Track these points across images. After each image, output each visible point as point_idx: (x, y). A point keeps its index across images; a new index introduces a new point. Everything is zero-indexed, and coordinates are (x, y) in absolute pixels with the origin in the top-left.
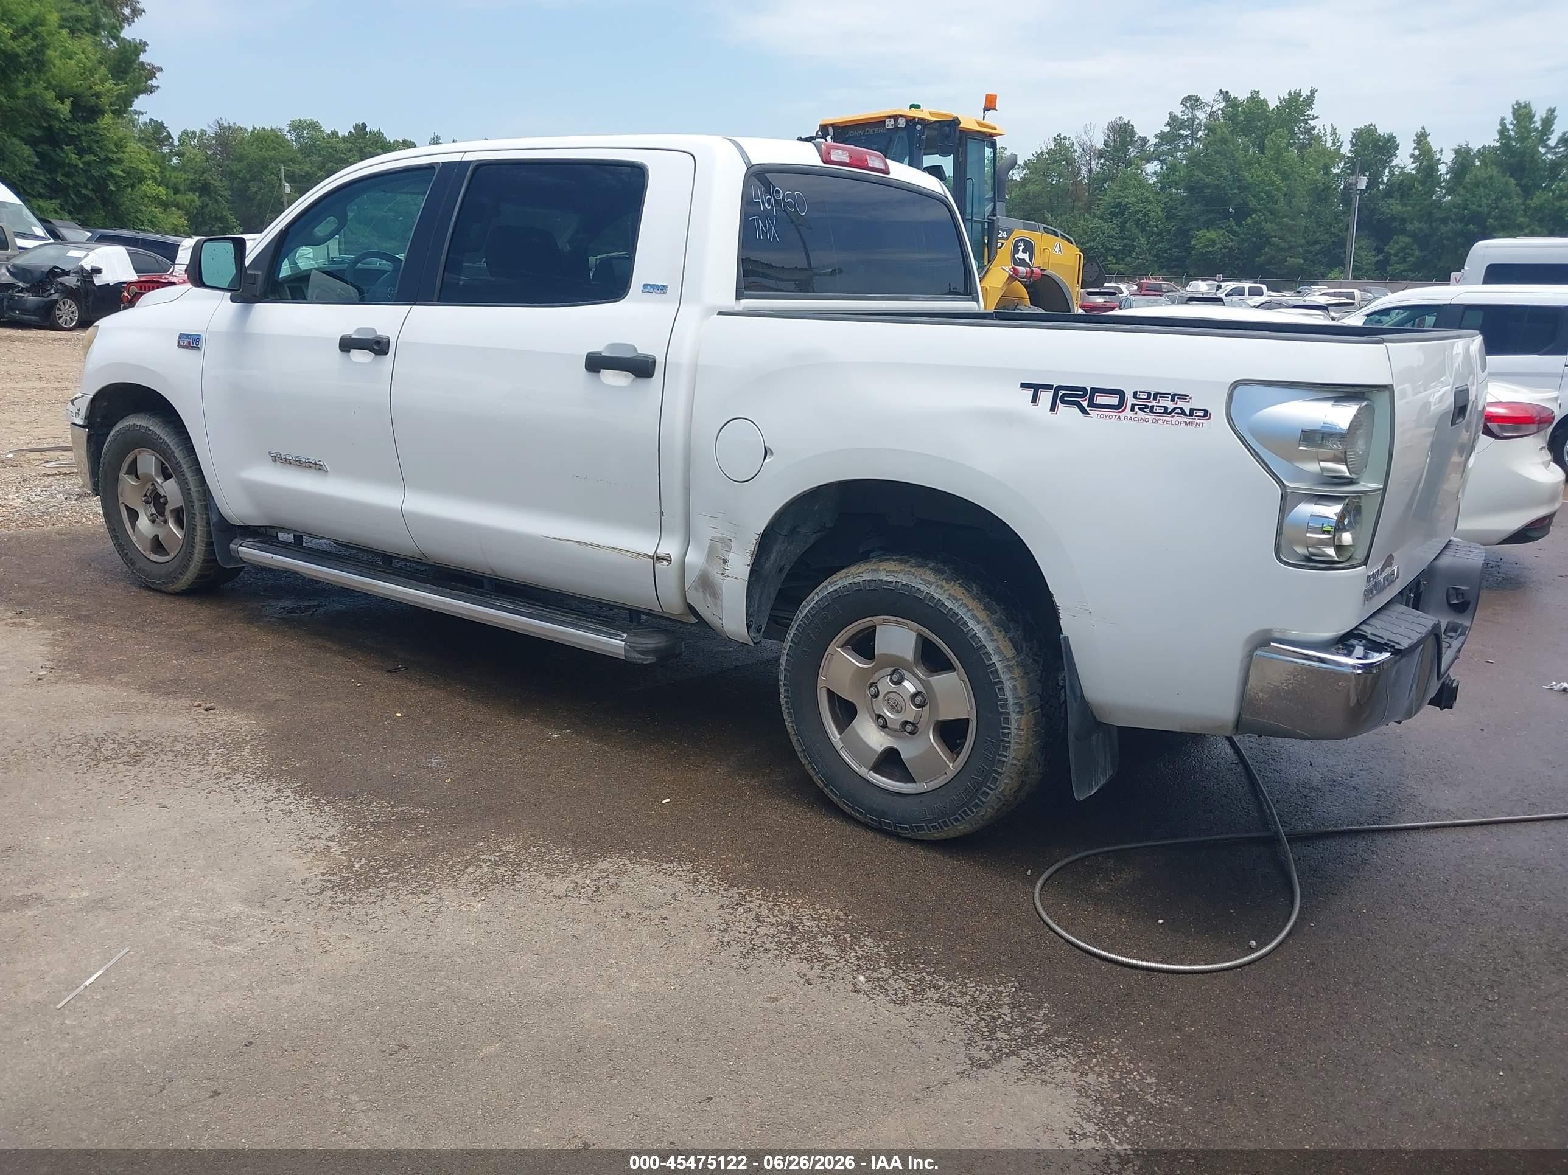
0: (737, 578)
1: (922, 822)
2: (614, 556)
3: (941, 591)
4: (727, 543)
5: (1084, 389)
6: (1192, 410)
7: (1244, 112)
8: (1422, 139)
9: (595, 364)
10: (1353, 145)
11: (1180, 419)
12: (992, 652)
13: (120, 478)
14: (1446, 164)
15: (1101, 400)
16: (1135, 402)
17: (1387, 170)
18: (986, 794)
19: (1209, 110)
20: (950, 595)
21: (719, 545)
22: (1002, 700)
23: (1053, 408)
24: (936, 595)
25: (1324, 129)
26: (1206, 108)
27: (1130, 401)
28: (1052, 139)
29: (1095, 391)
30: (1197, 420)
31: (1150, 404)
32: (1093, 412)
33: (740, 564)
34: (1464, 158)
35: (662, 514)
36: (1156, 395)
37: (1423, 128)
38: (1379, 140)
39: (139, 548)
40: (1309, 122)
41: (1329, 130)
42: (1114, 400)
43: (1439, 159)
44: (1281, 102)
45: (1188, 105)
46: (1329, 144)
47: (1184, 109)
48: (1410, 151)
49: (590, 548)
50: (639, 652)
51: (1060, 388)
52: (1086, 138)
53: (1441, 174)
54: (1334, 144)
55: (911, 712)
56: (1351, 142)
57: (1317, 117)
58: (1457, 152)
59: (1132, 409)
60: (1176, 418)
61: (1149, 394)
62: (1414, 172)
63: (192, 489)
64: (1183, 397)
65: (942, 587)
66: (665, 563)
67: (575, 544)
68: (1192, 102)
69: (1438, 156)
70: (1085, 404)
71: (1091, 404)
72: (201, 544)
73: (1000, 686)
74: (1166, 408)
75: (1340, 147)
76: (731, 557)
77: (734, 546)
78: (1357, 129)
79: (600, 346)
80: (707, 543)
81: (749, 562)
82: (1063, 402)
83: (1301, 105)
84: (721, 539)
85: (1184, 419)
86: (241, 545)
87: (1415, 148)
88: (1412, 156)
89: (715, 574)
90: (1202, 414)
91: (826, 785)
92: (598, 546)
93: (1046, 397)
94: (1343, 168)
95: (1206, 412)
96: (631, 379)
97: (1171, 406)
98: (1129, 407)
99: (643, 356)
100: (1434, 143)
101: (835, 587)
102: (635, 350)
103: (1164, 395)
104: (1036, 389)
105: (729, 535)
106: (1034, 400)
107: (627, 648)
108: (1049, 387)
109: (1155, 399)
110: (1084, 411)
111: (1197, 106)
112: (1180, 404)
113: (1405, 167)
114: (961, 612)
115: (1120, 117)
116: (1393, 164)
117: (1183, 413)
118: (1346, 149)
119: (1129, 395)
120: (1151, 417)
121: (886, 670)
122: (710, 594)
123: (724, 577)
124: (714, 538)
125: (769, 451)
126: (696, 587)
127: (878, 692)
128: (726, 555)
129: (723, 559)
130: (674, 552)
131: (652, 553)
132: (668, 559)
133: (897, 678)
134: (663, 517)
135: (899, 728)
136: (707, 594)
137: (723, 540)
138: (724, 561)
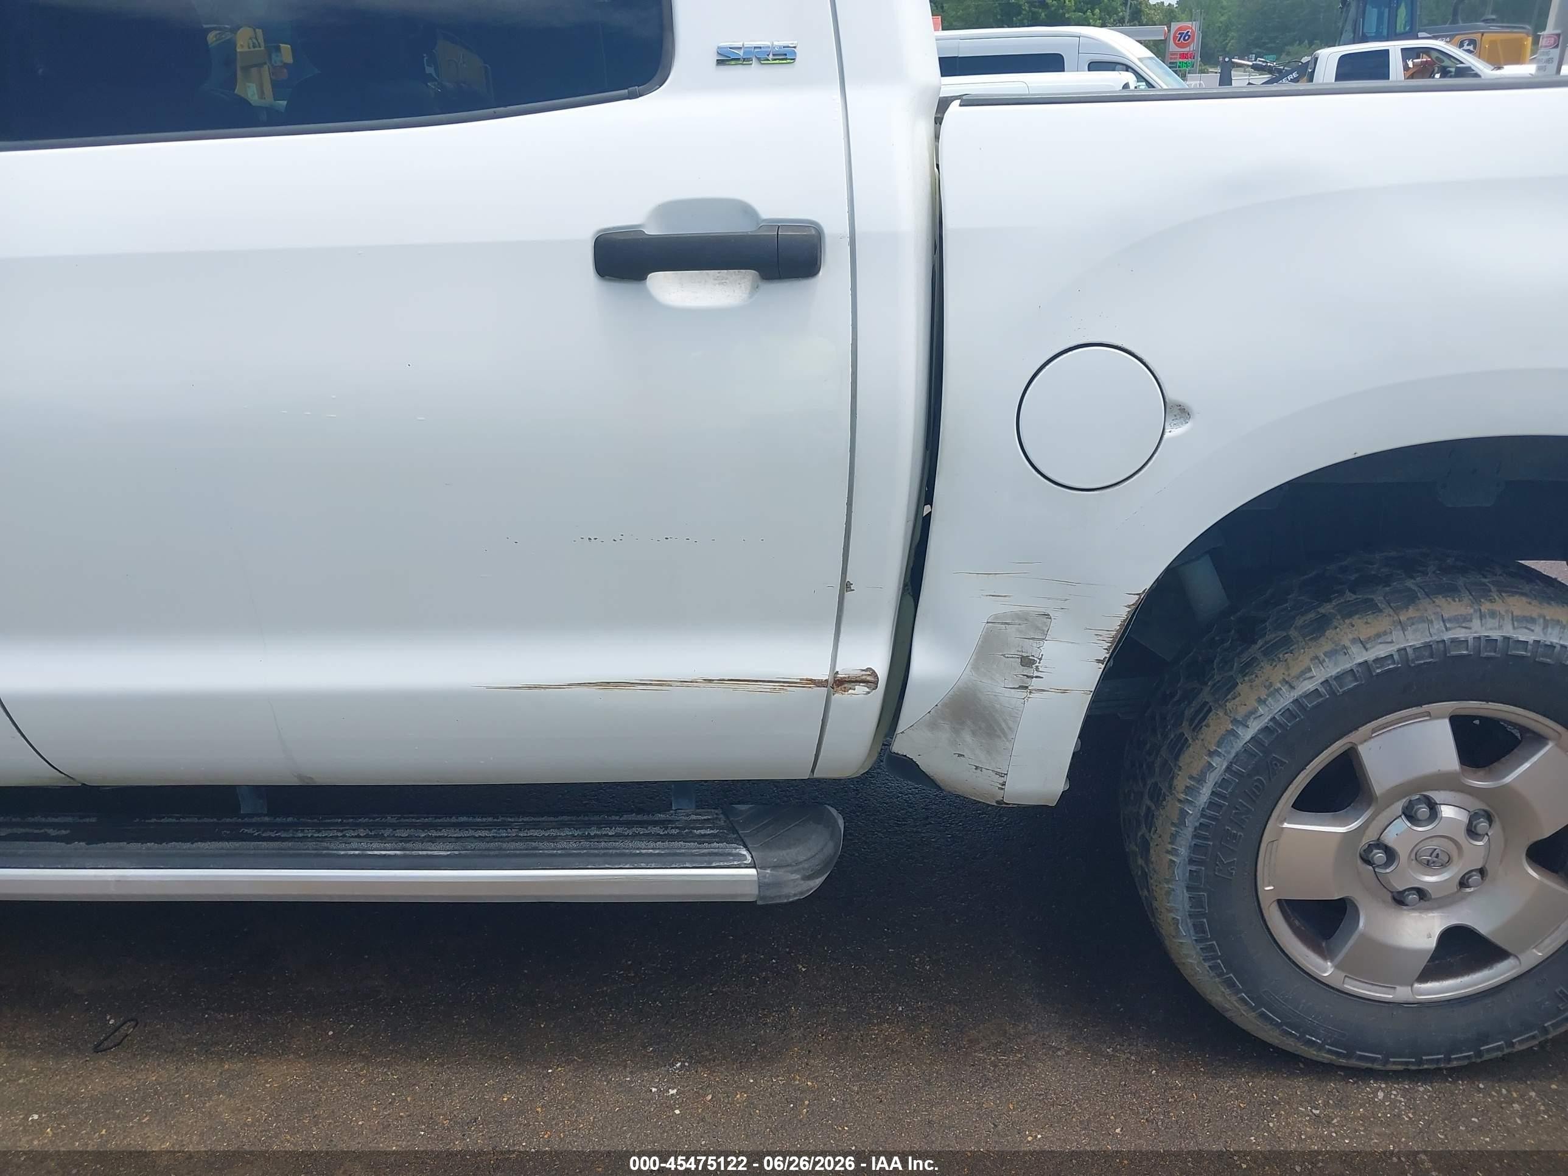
0: (1064, 691)
2: (721, 696)
4: (1035, 623)
9: (625, 259)
21: (1011, 630)
33: (1074, 663)
35: (846, 586)
49: (638, 691)
55: (1470, 855)
66: (860, 689)
76: (1048, 650)
77: (1055, 627)
79: (633, 213)
80: (975, 633)
81: (1104, 655)
84: (1016, 616)
89: (1001, 689)
92: (661, 683)
99: (778, 225)
105: (1041, 606)
107: (770, 878)
121: (1399, 806)
122: (974, 733)
123: (1023, 694)
124: (996, 616)
125: (1177, 411)
126: (933, 725)
127: (1391, 854)
128: (1031, 649)
129: (1022, 657)
130: (879, 661)
131: (823, 674)
132: (869, 679)
133: (1423, 810)
134: (848, 595)
135: (1456, 890)
136: (968, 738)
137: (1023, 618)
138: (1027, 662)
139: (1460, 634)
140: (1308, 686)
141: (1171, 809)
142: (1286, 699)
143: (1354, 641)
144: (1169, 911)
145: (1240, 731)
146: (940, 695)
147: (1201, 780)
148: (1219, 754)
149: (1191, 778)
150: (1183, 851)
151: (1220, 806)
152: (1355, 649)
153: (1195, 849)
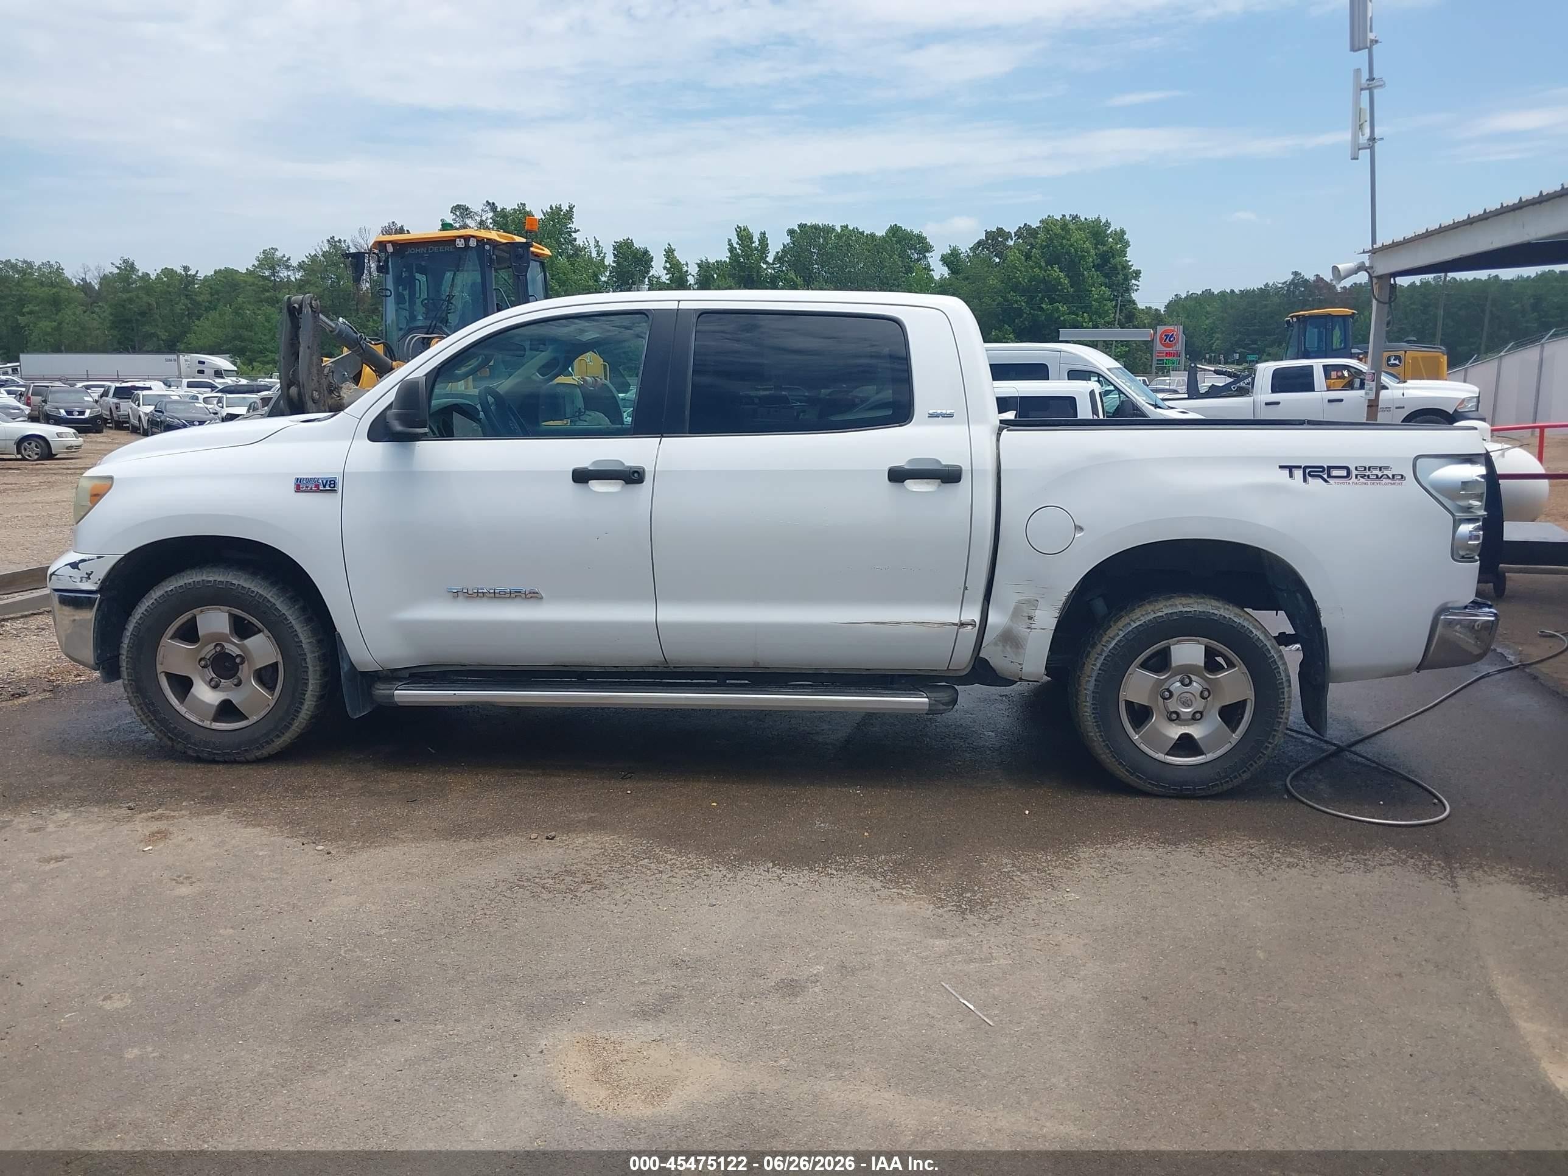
0: (1044, 629)
1: (1217, 780)
3: (1229, 612)
4: (1033, 604)
5: (1322, 467)
6: (1393, 476)
7: (513, 221)
8: (669, 253)
9: (897, 476)
10: (615, 256)
11: (1387, 482)
12: (1270, 648)
13: (162, 643)
14: (693, 276)
15: (1335, 473)
16: (1357, 473)
17: (647, 279)
18: (1267, 747)
19: (478, 219)
20: (1235, 613)
21: (1024, 605)
22: (1279, 679)
23: (1305, 480)
24: (1227, 616)
25: (588, 242)
26: (476, 218)
27: (1354, 473)
28: (325, 241)
29: (1329, 468)
30: (1397, 481)
31: (1367, 474)
32: (1331, 481)
33: (1047, 619)
34: (706, 271)
35: (966, 588)
36: (1369, 468)
37: (669, 245)
38: (636, 253)
39: (192, 719)
40: (573, 234)
41: (592, 243)
42: (1344, 473)
43: (687, 271)
44: (545, 216)
45: (458, 213)
46: (594, 255)
47: (454, 217)
48: (663, 264)
50: (943, 704)
51: (1306, 467)
52: (361, 241)
53: (690, 284)
54: (598, 254)
55: (1199, 705)
56: (614, 253)
57: (578, 230)
58: (699, 266)
59: (1356, 477)
60: (1384, 481)
61: (1365, 468)
62: (667, 282)
63: (303, 641)
64: (1387, 468)
65: (1228, 610)
66: (970, 627)
67: (873, 625)
68: (462, 211)
69: (685, 268)
70: (1325, 476)
71: (1329, 476)
72: (312, 699)
73: (1278, 670)
74: (1377, 476)
75: (604, 257)
76: (1038, 614)
77: (1040, 605)
78: (617, 242)
79: (901, 461)
80: (1012, 606)
81: (1057, 616)
82: (1310, 476)
83: (563, 218)
84: (1026, 600)
85: (1390, 481)
86: (396, 690)
87: (666, 262)
88: (665, 268)
89: (1021, 629)
90: (1400, 477)
91: (1132, 774)
92: (898, 623)
93: (1299, 474)
94: (610, 276)
95: (1402, 476)
96: (937, 484)
97: (1380, 474)
98: (1354, 477)
99: (948, 466)
100: (680, 256)
101: (1138, 623)
102: (940, 462)
103: (1375, 468)
104: (1291, 468)
105: (1035, 597)
106: (1291, 476)
107: (933, 702)
108: (1300, 467)
109: (1369, 470)
110: (1326, 481)
111: (467, 214)
112: (1386, 472)
113: (660, 277)
114: (1246, 624)
115: (393, 223)
116: (650, 274)
117: (1388, 477)
118: (610, 260)
119: (1353, 469)
120: (1369, 482)
121: (1178, 677)
122: (1011, 647)
123: (1029, 630)
124: (1019, 600)
125: (1079, 528)
126: (996, 644)
127: (1171, 694)
128: (1032, 613)
129: (1029, 617)
130: (977, 618)
131: (957, 621)
132: (972, 624)
133: (1187, 681)
134: (966, 591)
135: (1190, 717)
136: (1008, 648)
137: (1029, 601)
138: (1030, 618)
139: (1216, 612)
140: (1160, 614)
141: (1099, 647)
142: (1152, 616)
143: (1180, 604)
144: (1085, 689)
145: (1132, 624)
146: (998, 631)
147: (1113, 639)
148: (1121, 630)
149: (1109, 637)
150: (1098, 665)
151: (1117, 649)
152: (1180, 606)
153: (1102, 664)
